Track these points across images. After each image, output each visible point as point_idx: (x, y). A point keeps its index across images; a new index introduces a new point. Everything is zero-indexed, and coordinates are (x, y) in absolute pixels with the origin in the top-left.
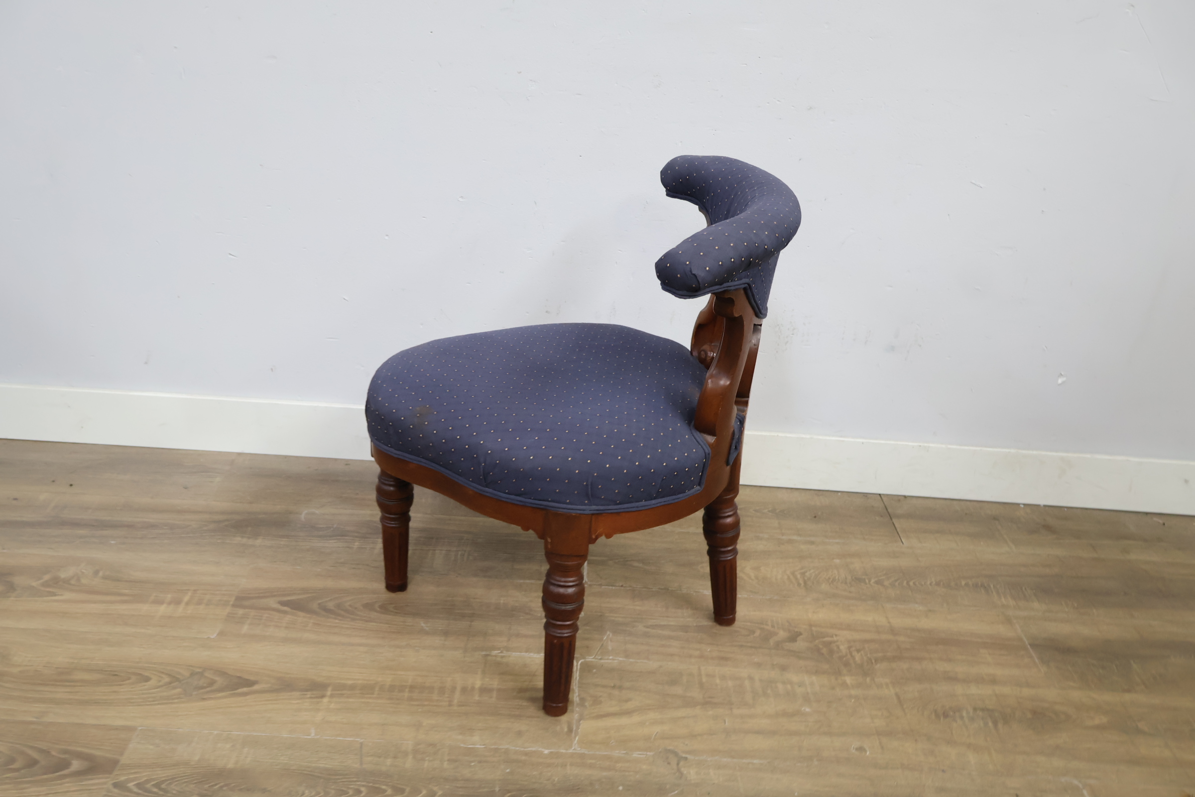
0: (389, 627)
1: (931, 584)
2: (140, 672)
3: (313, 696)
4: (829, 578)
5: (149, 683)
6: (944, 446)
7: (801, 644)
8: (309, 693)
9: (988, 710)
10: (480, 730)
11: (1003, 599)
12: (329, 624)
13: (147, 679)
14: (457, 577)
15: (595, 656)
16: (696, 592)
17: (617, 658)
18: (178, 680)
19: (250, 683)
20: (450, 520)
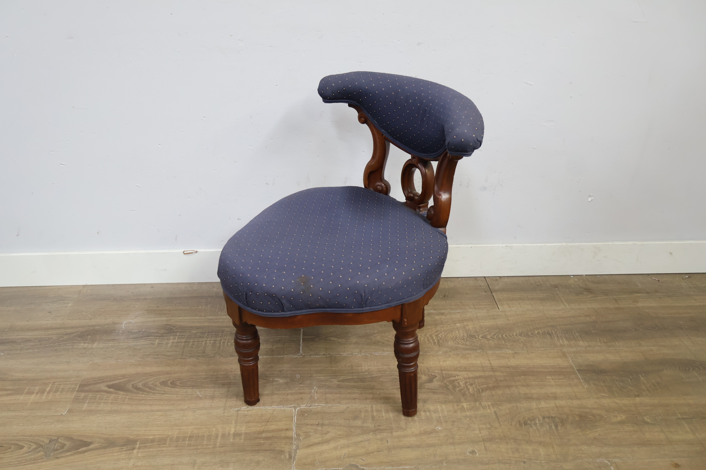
0: (177, 397)
1: (516, 335)
2: (17, 443)
3: (127, 449)
4: (453, 337)
5: (22, 450)
6: (521, 245)
7: (436, 384)
8: (125, 447)
9: (552, 417)
10: (233, 462)
11: (561, 341)
12: (138, 398)
13: (22, 447)
14: (220, 358)
15: (307, 405)
16: (370, 354)
17: (320, 405)
18: (41, 446)
19: (88, 444)
20: (216, 319)
